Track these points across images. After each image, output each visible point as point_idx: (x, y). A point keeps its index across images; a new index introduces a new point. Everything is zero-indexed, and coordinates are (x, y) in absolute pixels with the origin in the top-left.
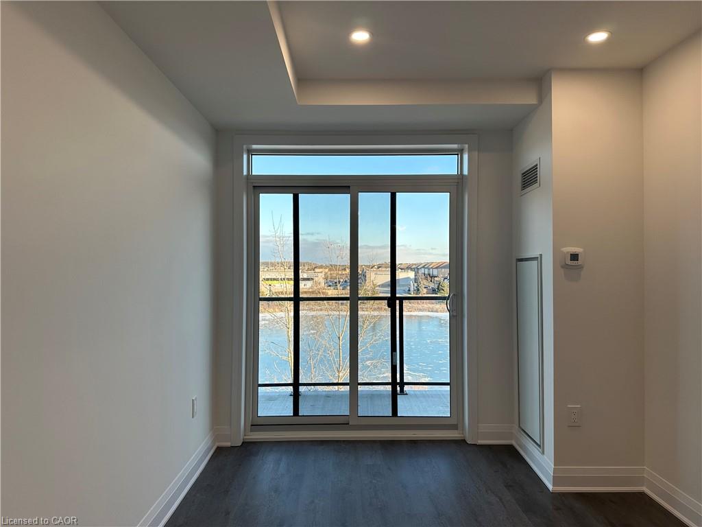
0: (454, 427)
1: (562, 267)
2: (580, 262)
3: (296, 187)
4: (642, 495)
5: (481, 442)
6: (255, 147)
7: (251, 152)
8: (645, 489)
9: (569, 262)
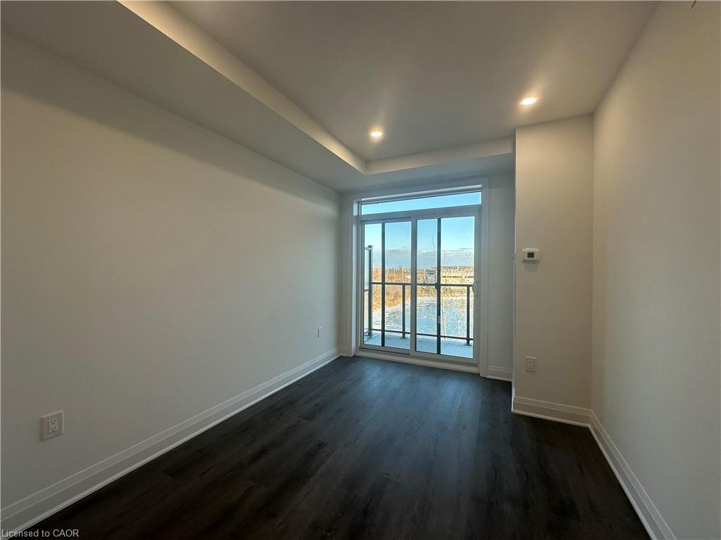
0: (475, 365)
1: (523, 262)
2: (535, 258)
3: (383, 219)
4: (588, 428)
5: (488, 377)
6: (363, 200)
7: (360, 203)
8: (589, 426)
9: (527, 258)
